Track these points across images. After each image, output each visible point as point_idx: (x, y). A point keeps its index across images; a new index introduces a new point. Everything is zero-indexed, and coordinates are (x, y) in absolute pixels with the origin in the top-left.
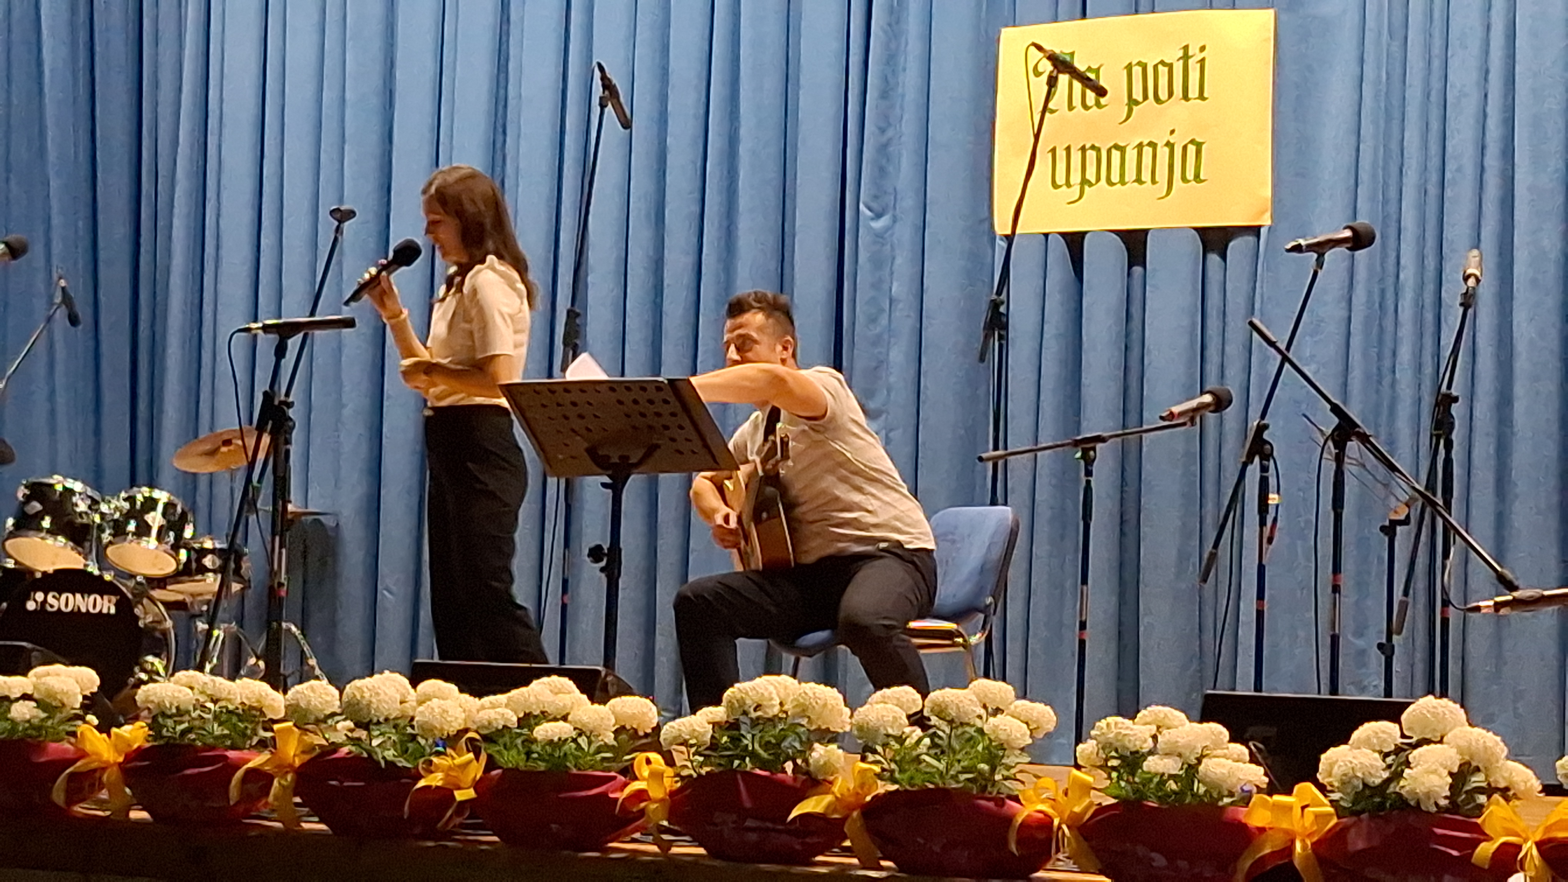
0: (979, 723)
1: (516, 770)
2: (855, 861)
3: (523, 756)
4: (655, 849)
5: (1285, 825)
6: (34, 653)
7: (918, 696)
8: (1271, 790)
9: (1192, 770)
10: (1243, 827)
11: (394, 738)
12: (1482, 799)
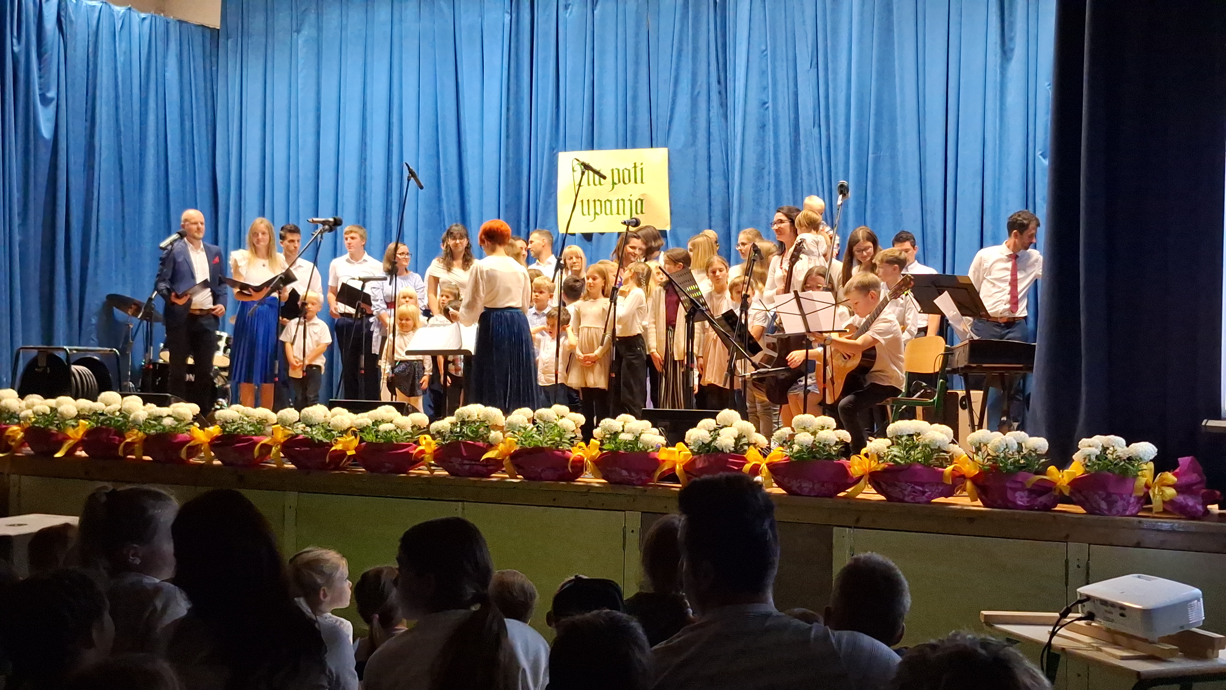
0: (555, 422)
1: (372, 443)
2: (507, 476)
3: (375, 438)
4: (428, 472)
5: (672, 458)
6: (173, 398)
7: (532, 412)
8: (667, 446)
9: (637, 438)
10: (656, 460)
11: (323, 431)
12: (746, 447)
